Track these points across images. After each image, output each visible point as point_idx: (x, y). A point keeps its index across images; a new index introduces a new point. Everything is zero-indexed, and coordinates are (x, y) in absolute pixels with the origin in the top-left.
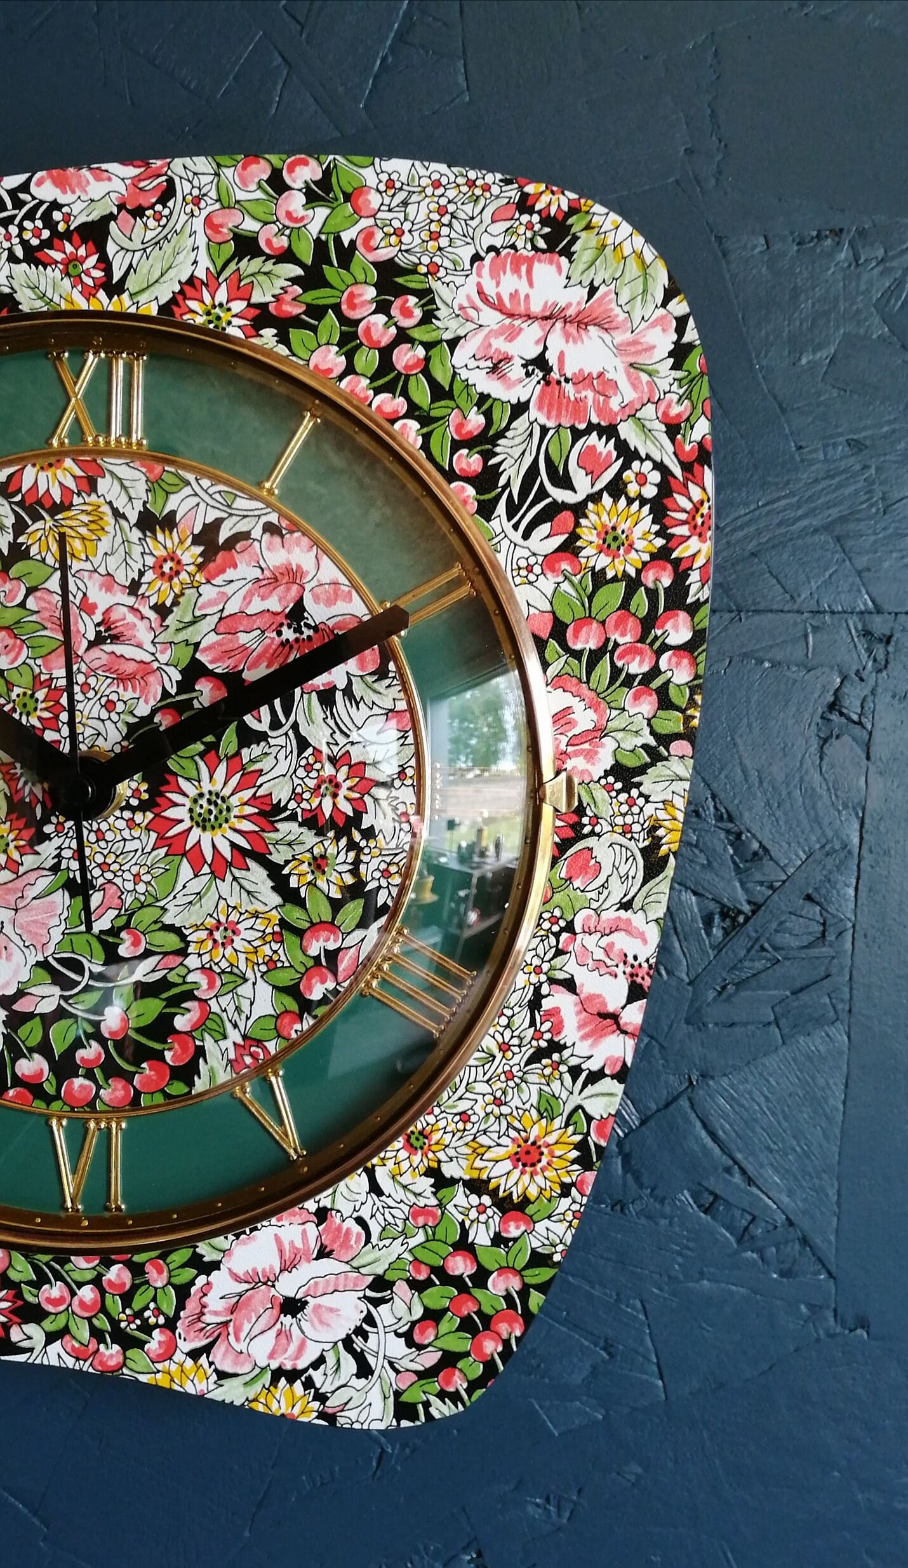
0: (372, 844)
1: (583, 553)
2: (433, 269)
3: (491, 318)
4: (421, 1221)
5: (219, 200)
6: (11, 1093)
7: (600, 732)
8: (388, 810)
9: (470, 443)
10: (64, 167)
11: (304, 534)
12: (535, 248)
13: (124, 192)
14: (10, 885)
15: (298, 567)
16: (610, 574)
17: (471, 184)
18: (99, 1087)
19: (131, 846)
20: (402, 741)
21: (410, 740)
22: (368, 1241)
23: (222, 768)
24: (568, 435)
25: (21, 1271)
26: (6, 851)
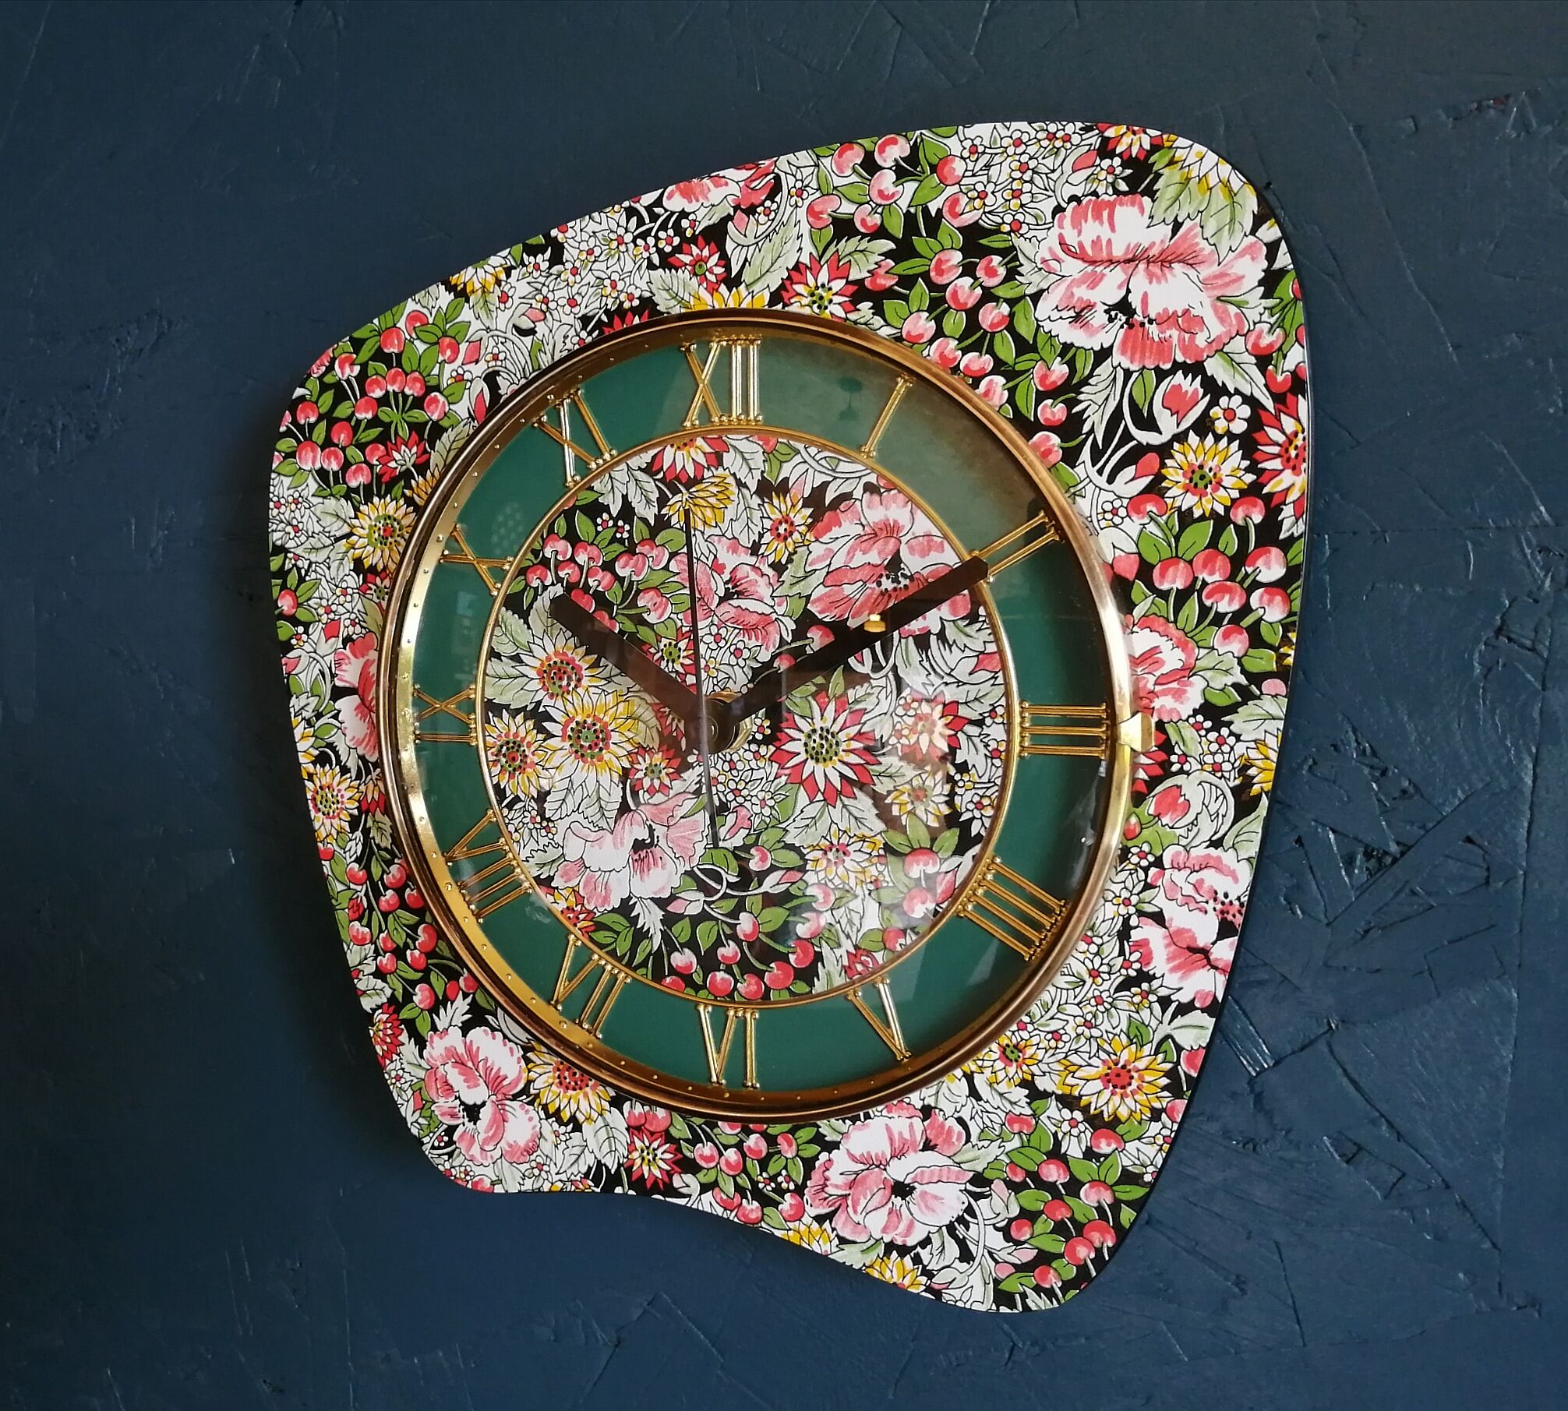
0: (966, 778)
1: (1169, 494)
2: (1016, 227)
3: (1073, 267)
4: (1016, 1127)
5: (819, 189)
6: (668, 980)
7: (1188, 671)
8: (981, 746)
9: (1054, 393)
10: (689, 179)
11: (899, 492)
12: (1116, 192)
13: (739, 194)
14: (662, 806)
15: (895, 522)
16: (1197, 513)
17: (1052, 137)
18: (736, 982)
19: (757, 775)
20: (992, 681)
21: (1000, 680)
22: (968, 1140)
23: (831, 707)
24: (1152, 377)
25: (680, 1130)
26: (659, 778)
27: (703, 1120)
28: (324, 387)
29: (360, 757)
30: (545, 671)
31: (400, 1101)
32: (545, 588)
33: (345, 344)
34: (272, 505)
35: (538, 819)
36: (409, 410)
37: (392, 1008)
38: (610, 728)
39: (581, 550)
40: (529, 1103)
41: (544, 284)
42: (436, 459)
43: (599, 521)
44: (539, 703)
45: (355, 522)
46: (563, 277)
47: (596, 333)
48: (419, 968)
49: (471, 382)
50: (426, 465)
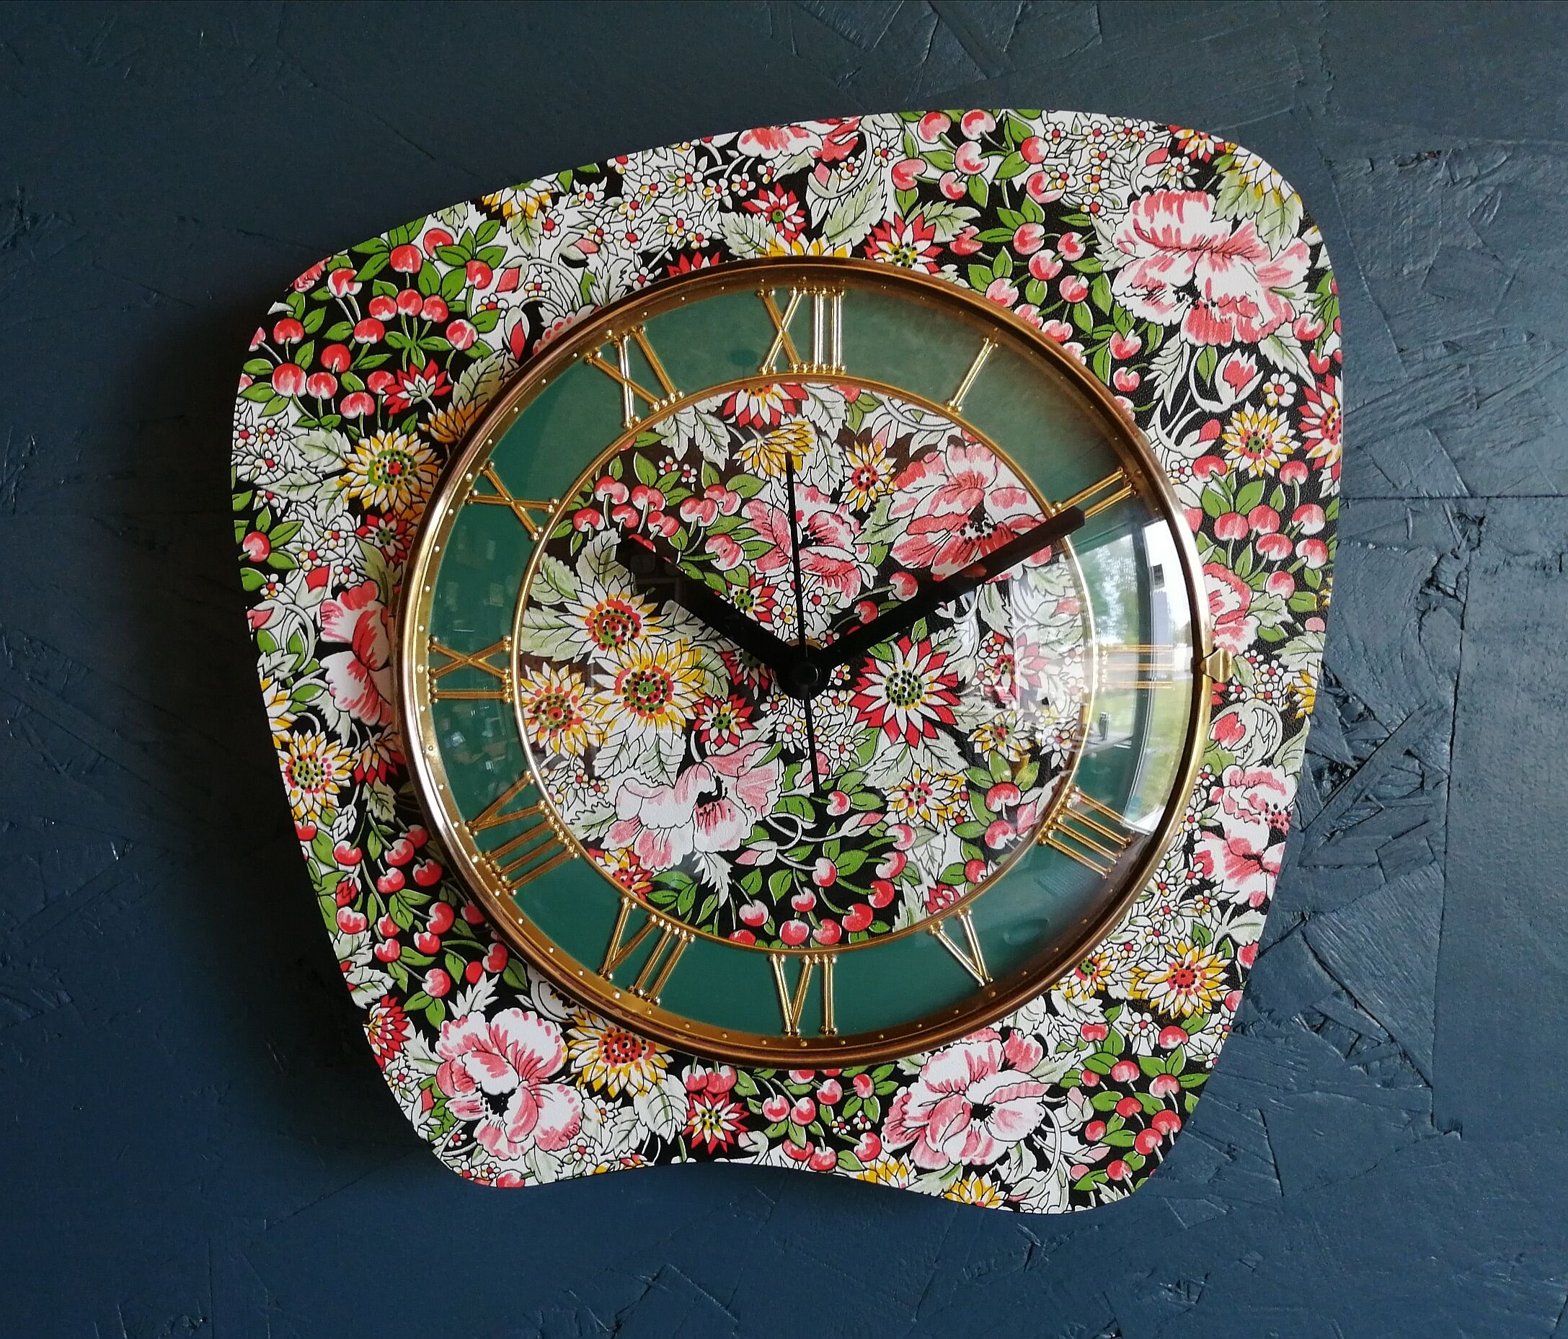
0: (1046, 714)
1: (1228, 456)
2: (1095, 208)
3: (1146, 250)
4: (1091, 1036)
5: (904, 152)
6: (736, 934)
7: (1244, 612)
8: (1060, 684)
9: (1128, 362)
10: (766, 125)
11: (984, 446)
12: (1185, 187)
13: (820, 147)
14: (732, 757)
15: (979, 474)
16: (1252, 474)
17: (1128, 132)
18: (812, 928)
19: (835, 720)
20: (1071, 624)
22: (1045, 1055)
23: (914, 650)
24: (1214, 353)
25: (747, 1086)
26: (727, 727)
27: (772, 1072)
28: (312, 305)
30: (595, 621)
31: (404, 1103)
32: (596, 533)
33: (343, 258)
34: (236, 434)
35: (586, 778)
36: (427, 336)
37: (394, 1000)
38: (672, 679)
39: (640, 494)
40: (568, 1084)
41: (598, 215)
42: (459, 391)
43: (661, 464)
44: (587, 655)
45: (353, 457)
46: (621, 209)
47: (658, 271)
48: (430, 951)
49: (507, 310)
50: (448, 397)
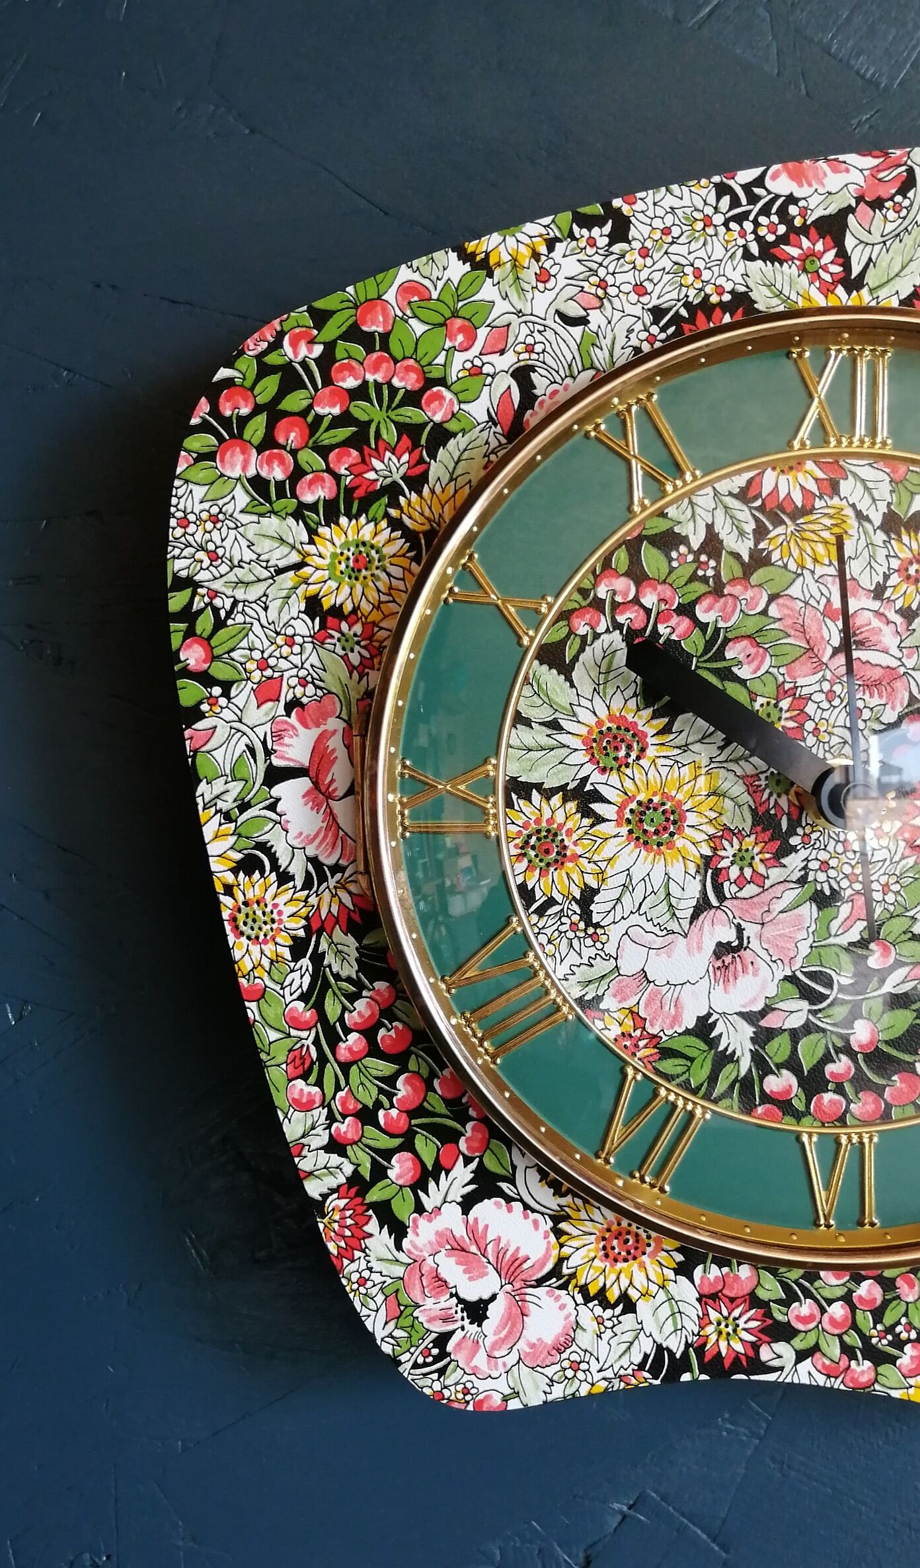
6: (760, 1110)
10: (799, 159)
13: (863, 184)
14: (755, 900)
18: (849, 1102)
19: (877, 856)
25: (770, 1289)
26: (750, 865)
27: (801, 1272)
28: (264, 370)
29: (309, 859)
30: (595, 740)
31: (365, 1312)
32: (597, 636)
33: (301, 315)
34: (173, 522)
35: (582, 925)
36: (399, 406)
37: (353, 1191)
38: (685, 808)
39: (648, 590)
40: (559, 1288)
41: (601, 265)
42: (436, 470)
43: (674, 554)
44: (585, 780)
45: (311, 549)
46: (628, 257)
47: (671, 330)
48: (396, 1132)
49: (493, 377)
50: (423, 478)
